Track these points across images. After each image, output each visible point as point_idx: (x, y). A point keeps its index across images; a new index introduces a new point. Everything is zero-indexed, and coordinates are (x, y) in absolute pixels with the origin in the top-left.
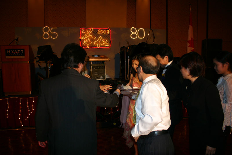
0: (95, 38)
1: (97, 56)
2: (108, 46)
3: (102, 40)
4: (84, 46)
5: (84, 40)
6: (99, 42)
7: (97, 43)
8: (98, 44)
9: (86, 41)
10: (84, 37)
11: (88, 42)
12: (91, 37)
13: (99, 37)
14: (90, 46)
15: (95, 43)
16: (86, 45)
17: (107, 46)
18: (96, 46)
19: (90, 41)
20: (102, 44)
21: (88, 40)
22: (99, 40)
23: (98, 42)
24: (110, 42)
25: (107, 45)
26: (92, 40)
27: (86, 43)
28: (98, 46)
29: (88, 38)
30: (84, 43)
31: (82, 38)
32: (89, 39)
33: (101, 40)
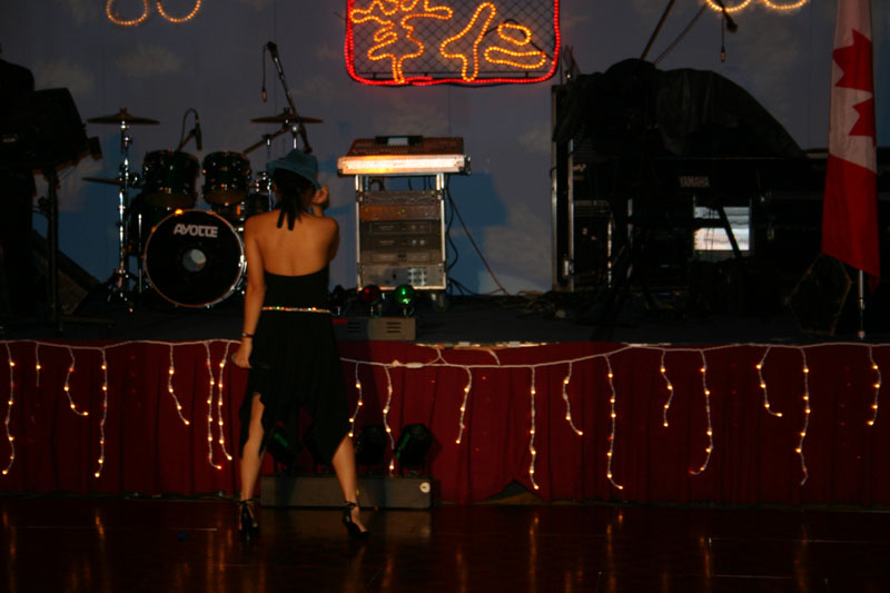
0: (444, 13)
1: (404, 142)
2: (537, 70)
3: (492, 29)
4: (375, 69)
5: (372, 27)
6: (471, 45)
7: (463, 51)
8: (470, 57)
9: (385, 37)
10: (377, 12)
11: (401, 47)
12: (419, 8)
13: (473, 11)
14: (413, 68)
15: (449, 49)
16: (388, 61)
17: (527, 72)
18: (452, 68)
19: (417, 34)
20: (495, 55)
21: (399, 29)
22: (478, 26)
23: (464, 45)
24: (554, 38)
25: (528, 60)
26: (430, 31)
27: (387, 50)
28: (469, 73)
29: (401, 15)
30: (376, 53)
31: (357, 16)
32: (407, 22)
33: (485, 27)
